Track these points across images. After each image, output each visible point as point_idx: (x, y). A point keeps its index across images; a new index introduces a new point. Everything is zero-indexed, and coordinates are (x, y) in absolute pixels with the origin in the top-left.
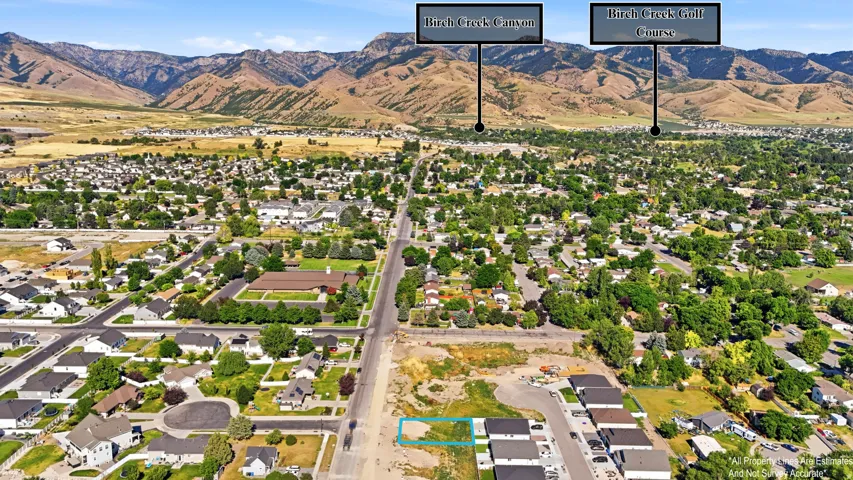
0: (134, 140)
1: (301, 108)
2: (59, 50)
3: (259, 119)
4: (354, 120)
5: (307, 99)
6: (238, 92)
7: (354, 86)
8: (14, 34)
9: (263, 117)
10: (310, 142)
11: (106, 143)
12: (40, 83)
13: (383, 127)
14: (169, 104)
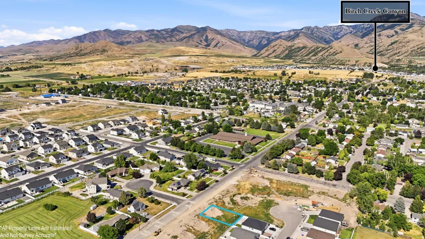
0: (232, 71)
1: (322, 55)
2: (224, 32)
3: (300, 61)
4: (349, 61)
5: (326, 50)
6: (293, 48)
7: (358, 43)
8: (209, 27)
9: (302, 60)
10: (310, 72)
11: (221, 72)
12: (214, 47)
13: (366, 65)
14: (261, 54)
